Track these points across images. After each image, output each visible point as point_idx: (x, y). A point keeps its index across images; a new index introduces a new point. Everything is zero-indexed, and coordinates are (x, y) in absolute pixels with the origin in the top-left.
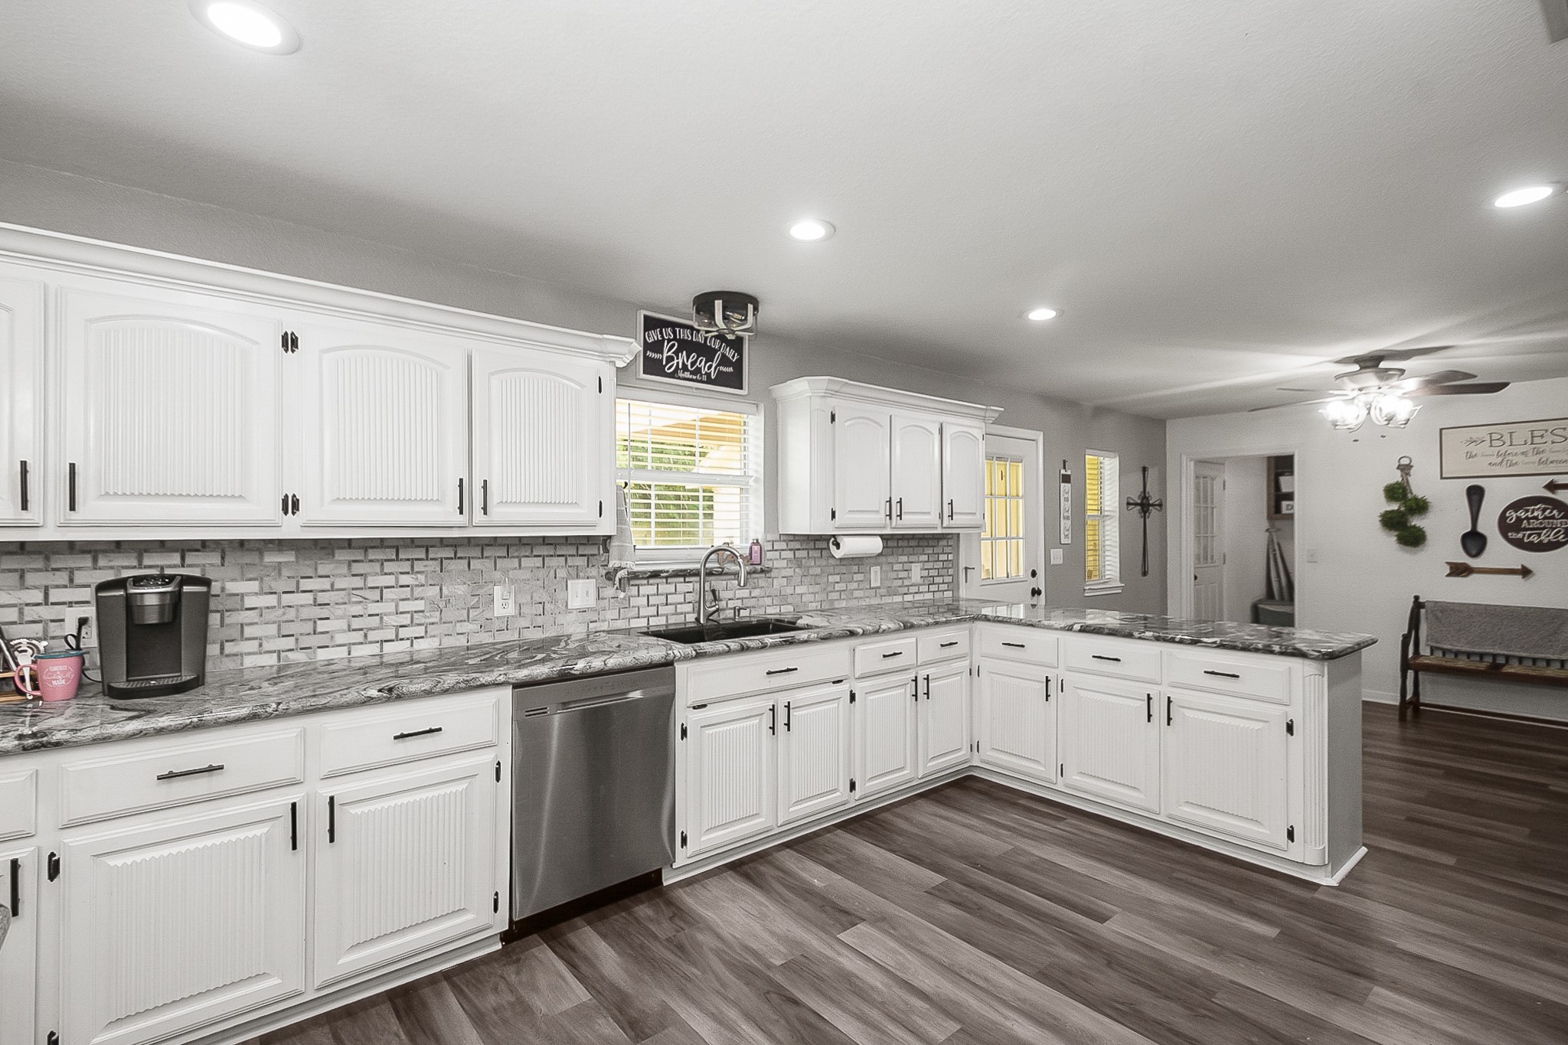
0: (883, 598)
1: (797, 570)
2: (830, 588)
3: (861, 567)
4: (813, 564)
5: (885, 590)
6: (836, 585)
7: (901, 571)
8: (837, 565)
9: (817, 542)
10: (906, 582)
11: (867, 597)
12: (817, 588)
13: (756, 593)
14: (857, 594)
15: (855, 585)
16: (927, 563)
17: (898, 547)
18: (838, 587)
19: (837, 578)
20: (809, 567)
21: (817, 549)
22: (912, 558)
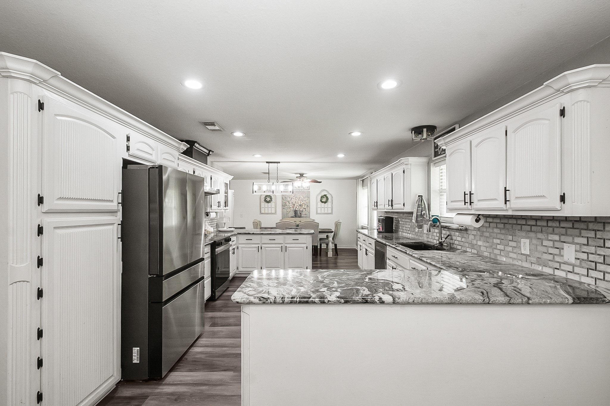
0: (533, 265)
1: (478, 232)
2: (494, 246)
3: (514, 237)
4: (485, 230)
5: (535, 260)
6: (498, 245)
7: (552, 247)
8: (498, 233)
9: (487, 218)
10: (557, 259)
11: (520, 260)
12: (487, 244)
13: (463, 240)
14: (511, 255)
15: (510, 249)
16: (585, 247)
17: (547, 226)
18: (499, 247)
19: (498, 241)
20: (483, 232)
21: (488, 222)
22: (563, 238)
